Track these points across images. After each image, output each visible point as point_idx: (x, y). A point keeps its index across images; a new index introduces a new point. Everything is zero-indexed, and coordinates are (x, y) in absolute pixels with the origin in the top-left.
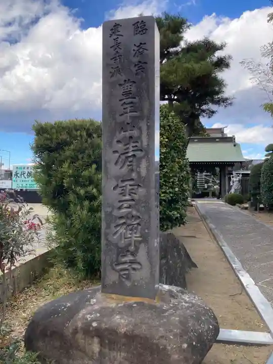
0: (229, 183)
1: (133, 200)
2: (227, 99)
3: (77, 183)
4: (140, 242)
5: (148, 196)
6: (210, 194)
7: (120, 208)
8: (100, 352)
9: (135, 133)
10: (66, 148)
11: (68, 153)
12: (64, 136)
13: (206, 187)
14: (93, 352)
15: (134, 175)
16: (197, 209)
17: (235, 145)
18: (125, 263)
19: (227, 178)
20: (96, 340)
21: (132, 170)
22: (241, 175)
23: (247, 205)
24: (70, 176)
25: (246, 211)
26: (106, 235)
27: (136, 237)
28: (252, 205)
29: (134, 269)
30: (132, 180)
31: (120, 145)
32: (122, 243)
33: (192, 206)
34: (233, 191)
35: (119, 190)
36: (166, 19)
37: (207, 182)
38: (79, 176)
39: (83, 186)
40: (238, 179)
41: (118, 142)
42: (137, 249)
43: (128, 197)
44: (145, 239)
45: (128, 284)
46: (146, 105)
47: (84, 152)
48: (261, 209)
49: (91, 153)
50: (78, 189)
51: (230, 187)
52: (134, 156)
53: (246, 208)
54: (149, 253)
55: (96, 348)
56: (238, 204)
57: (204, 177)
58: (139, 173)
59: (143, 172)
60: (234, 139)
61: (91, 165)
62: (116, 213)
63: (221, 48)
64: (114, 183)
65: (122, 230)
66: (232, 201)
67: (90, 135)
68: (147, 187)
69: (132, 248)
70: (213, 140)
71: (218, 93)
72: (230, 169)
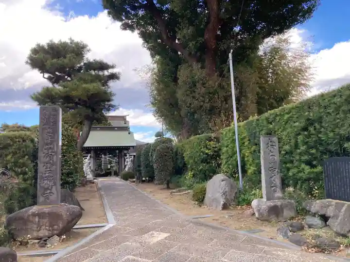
0: (125, 163)
1: (50, 170)
2: (115, 106)
3: (16, 166)
4: (53, 185)
5: (56, 169)
6: (113, 173)
7: (45, 174)
8: (39, 221)
9: (52, 146)
10: (10, 148)
11: (11, 150)
12: (9, 141)
13: (109, 167)
14: (35, 222)
15: (51, 161)
16: (97, 184)
17: (129, 133)
18: (47, 193)
19: (123, 159)
20: (37, 217)
21: (51, 160)
22: (133, 157)
23: (134, 180)
24: (12, 163)
25: (134, 183)
26: (40, 184)
27: (51, 183)
28: (137, 179)
29: (51, 195)
30: (50, 163)
31: (46, 151)
32: (46, 186)
33: (93, 183)
34: (127, 169)
35: (45, 167)
36: (71, 43)
37: (110, 163)
38: (17, 162)
39: (20, 167)
40: (130, 160)
41: (45, 149)
42: (52, 188)
43: (49, 170)
44: (55, 184)
45: (48, 201)
46: (56, 137)
47: (20, 150)
48: (143, 181)
49: (25, 150)
50: (16, 169)
51: (125, 166)
52: (51, 154)
53: (134, 182)
54: (56, 190)
55: (37, 219)
56: (129, 179)
57: (108, 158)
58: (53, 161)
59: (55, 161)
60: (129, 128)
61: (24, 157)
62: (44, 176)
63: (113, 67)
64: (43, 165)
65: (46, 182)
66: (126, 177)
67: (24, 141)
68: (56, 165)
69: (50, 188)
70: (112, 129)
71: (109, 101)
72: (125, 152)
